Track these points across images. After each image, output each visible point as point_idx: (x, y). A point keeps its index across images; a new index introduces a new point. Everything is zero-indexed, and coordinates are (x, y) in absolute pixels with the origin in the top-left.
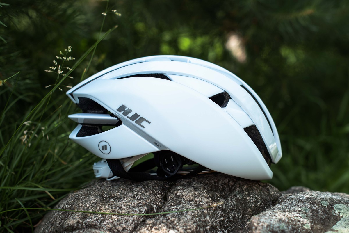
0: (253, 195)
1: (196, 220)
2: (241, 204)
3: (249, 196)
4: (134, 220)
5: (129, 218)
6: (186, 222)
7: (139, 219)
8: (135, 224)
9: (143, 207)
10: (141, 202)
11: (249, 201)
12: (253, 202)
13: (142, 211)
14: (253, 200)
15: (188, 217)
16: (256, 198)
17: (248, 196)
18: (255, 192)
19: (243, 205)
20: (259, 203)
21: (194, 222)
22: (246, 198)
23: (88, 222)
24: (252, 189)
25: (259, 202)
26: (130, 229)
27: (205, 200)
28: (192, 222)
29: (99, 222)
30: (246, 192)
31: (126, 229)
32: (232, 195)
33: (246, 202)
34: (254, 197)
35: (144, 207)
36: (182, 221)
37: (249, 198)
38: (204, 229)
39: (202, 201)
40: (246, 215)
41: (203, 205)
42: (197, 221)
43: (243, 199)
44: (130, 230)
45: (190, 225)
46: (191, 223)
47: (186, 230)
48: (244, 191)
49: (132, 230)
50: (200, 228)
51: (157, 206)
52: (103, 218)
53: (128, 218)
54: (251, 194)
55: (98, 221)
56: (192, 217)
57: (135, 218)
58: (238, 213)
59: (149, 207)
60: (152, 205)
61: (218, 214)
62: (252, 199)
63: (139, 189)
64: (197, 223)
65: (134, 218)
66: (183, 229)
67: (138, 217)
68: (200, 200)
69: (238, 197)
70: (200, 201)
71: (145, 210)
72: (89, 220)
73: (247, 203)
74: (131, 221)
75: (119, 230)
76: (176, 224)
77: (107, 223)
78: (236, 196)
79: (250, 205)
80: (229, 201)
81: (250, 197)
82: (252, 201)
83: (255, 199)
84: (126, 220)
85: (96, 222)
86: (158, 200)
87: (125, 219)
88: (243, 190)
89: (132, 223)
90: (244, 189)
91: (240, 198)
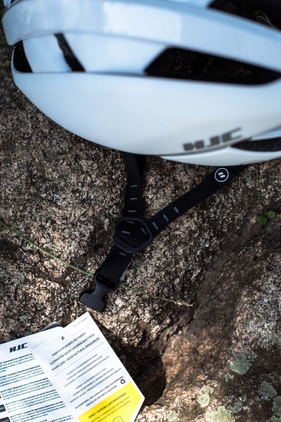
0: (273, 185)
1: (159, 277)
2: (249, 196)
3: (265, 187)
4: (70, 254)
5: (63, 250)
6: (144, 281)
7: (78, 251)
8: (71, 260)
9: (87, 225)
10: (85, 212)
11: (262, 195)
12: (269, 197)
13: (84, 236)
14: (269, 195)
15: (150, 270)
16: (275, 191)
17: (263, 188)
18: (278, 181)
19: (251, 199)
20: (278, 199)
21: (156, 282)
22: (259, 190)
23: (6, 234)
24: (275, 172)
25: (279, 197)
26: (62, 271)
27: (186, 226)
28: (153, 282)
29: (21, 240)
30: (263, 180)
31: (57, 269)
32: (239, 179)
33: (258, 196)
34: (273, 189)
35: (89, 224)
36: (138, 279)
37: (265, 190)
38: (171, 286)
39: (179, 227)
40: (253, 209)
41: (180, 235)
42: (161, 277)
43: (254, 189)
44: (63, 273)
45: (149, 288)
46: (151, 283)
47: (140, 296)
48: (261, 177)
49: (65, 271)
50: (163, 288)
51: (110, 220)
52: (27, 235)
53: (61, 249)
54: (270, 184)
55: (18, 239)
56: (156, 271)
57: (73, 251)
58: (239, 213)
59: (97, 224)
60: (102, 218)
61: (201, 242)
62: (269, 193)
63: (90, 166)
64: (161, 280)
65: (70, 250)
66: (137, 295)
67: (77, 249)
68: (178, 226)
69: (248, 184)
70: (177, 229)
71: (90, 233)
72: (7, 232)
73: (259, 198)
74: (65, 256)
75: (47, 268)
76: (128, 284)
77: (31, 247)
78: (245, 182)
79: (263, 201)
80: (231, 196)
81: (267, 189)
82: (267, 196)
83: (274, 193)
84: (58, 252)
85: (17, 240)
86: (115, 201)
87: (57, 250)
88: (259, 173)
89: (68, 257)
90: (261, 171)
91: (250, 187)
